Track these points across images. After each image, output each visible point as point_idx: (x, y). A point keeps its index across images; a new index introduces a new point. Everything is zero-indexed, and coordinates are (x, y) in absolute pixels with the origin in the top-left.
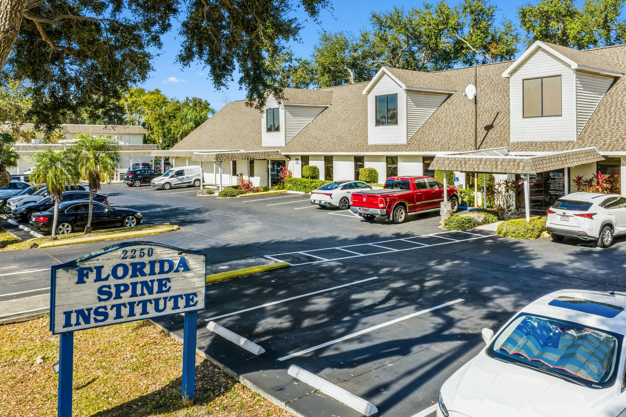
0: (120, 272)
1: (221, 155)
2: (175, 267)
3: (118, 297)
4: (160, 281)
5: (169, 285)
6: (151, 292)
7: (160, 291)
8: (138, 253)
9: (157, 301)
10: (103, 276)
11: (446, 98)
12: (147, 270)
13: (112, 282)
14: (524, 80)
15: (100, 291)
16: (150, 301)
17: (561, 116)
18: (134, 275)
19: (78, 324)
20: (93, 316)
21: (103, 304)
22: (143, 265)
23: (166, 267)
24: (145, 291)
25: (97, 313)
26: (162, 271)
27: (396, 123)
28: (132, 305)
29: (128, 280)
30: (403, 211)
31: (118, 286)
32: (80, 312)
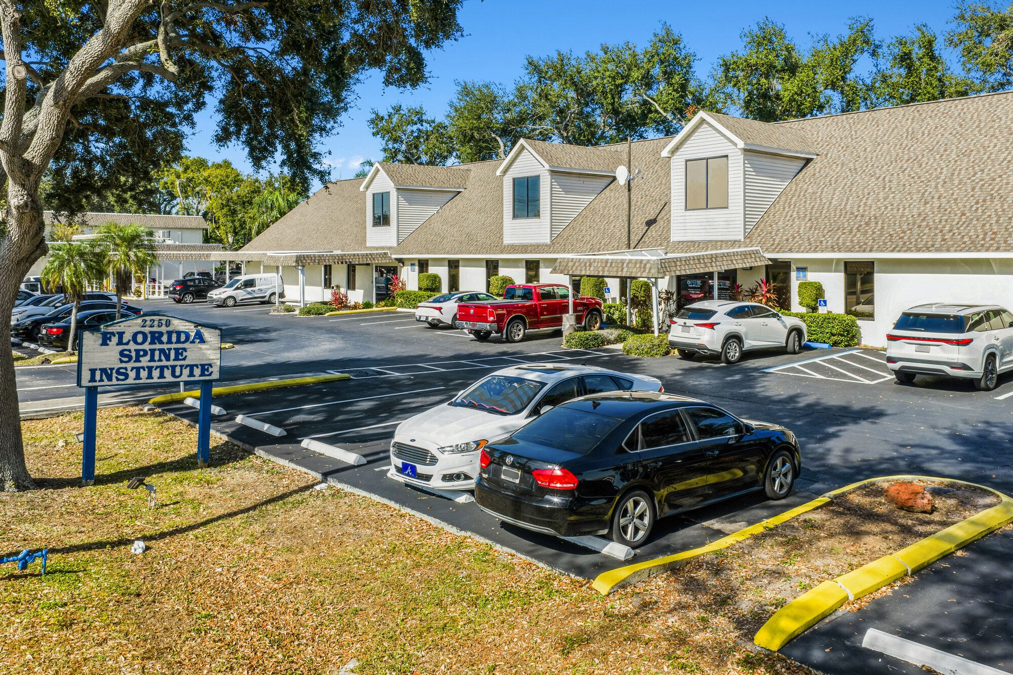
0: (140, 338)
1: (304, 257)
2: (192, 338)
3: (137, 360)
4: (176, 350)
5: (185, 354)
6: (168, 359)
7: (176, 359)
8: (156, 323)
9: (174, 367)
10: (125, 341)
11: (609, 182)
12: (165, 338)
13: (132, 346)
14: (687, 161)
15: (122, 353)
16: (167, 367)
17: (727, 208)
18: (152, 343)
19: (101, 380)
20: (114, 375)
21: (124, 365)
22: (161, 334)
23: (183, 338)
24: (163, 358)
25: (118, 372)
26: (178, 341)
27: (537, 215)
28: (150, 369)
29: (147, 346)
31: (137, 351)
32: (103, 371)
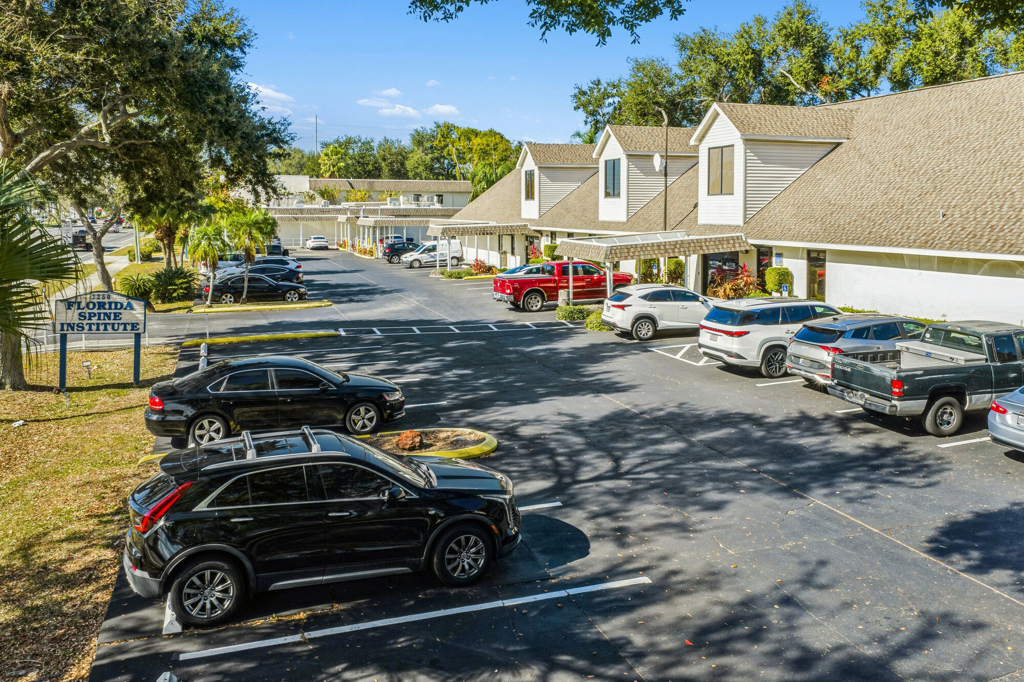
0: (91, 306)
2: (125, 307)
3: (90, 319)
4: (115, 314)
5: (120, 316)
6: (109, 319)
7: (115, 319)
8: (101, 297)
9: (113, 324)
10: (82, 307)
11: (696, 162)
12: (107, 306)
13: (87, 311)
14: (709, 149)
15: (80, 314)
16: (109, 324)
17: (733, 194)
18: (99, 309)
19: (68, 330)
20: (76, 327)
21: (81, 321)
22: (105, 303)
23: (119, 306)
24: (106, 318)
25: (78, 326)
26: (116, 308)
27: (619, 195)
28: (98, 325)
29: (95, 311)
30: (539, 299)
31: (90, 314)
32: (69, 325)
